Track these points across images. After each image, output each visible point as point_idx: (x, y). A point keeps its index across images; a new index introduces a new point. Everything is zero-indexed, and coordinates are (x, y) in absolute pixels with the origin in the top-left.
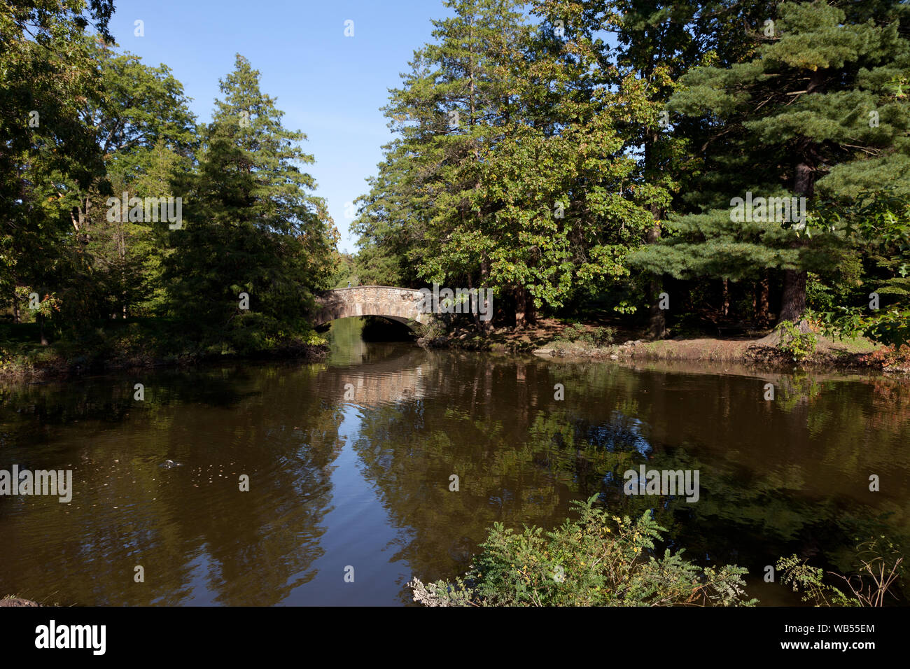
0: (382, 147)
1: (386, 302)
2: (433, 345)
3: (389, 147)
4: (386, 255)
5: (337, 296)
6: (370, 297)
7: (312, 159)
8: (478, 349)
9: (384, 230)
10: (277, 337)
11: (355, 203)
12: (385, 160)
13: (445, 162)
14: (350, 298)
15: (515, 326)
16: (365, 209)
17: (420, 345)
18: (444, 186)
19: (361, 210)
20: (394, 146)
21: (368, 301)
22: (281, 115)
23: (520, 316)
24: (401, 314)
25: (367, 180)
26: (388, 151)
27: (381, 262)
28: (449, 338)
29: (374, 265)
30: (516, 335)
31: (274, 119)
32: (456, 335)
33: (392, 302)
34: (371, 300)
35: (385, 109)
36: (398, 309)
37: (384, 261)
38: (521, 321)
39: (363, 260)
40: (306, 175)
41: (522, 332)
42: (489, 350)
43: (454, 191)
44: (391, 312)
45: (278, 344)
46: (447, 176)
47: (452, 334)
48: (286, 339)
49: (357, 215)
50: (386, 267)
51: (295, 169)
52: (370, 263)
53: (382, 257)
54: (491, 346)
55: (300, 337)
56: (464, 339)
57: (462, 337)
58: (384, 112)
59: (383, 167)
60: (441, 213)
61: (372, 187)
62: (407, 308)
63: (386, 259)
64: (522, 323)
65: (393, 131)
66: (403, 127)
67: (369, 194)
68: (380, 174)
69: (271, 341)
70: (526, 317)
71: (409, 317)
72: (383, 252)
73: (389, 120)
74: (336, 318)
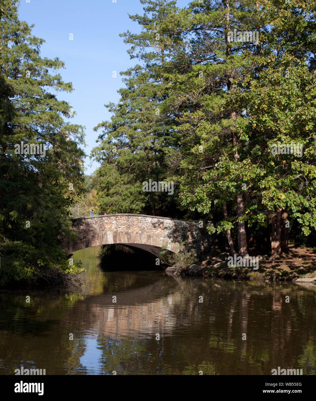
0: (121, 74)
1: (137, 230)
2: (186, 274)
3: (129, 73)
4: (129, 182)
5: (88, 224)
6: (122, 225)
7: (69, 86)
8: (235, 278)
9: (127, 157)
10: (36, 265)
11: (95, 129)
12: (126, 87)
13: (205, 91)
14: (102, 226)
15: (270, 255)
16: (106, 136)
17: (168, 274)
18: (203, 114)
19: (101, 137)
20: (133, 72)
21: (120, 230)
22: (41, 42)
23: (275, 244)
24: (152, 243)
25: (107, 107)
26: (128, 77)
27: (123, 189)
28: (202, 267)
29: (117, 193)
30: (274, 264)
31: (33, 47)
32: (209, 263)
33: (143, 230)
34: (122, 229)
35: (125, 35)
36: (149, 237)
37: (127, 189)
38: (276, 250)
39: (105, 188)
40: (64, 102)
41: (278, 261)
42: (248, 279)
43: (214, 119)
44: (142, 240)
45: (36, 273)
46: (208, 105)
47: (204, 263)
48: (45, 268)
49: (97, 141)
50: (129, 195)
51: (52, 97)
52: (111, 191)
53: (124, 184)
54: (249, 274)
55: (58, 266)
56: (219, 268)
57: (215, 266)
58: (124, 38)
59: (124, 94)
60: (202, 142)
61: (113, 114)
62: (158, 236)
63: (128, 186)
64: (278, 252)
65: (132, 57)
66: (144, 53)
67: (111, 121)
68: (121, 100)
69: (29, 271)
70: (281, 245)
71: (160, 246)
72: (126, 179)
73: (129, 46)
74: (87, 246)
